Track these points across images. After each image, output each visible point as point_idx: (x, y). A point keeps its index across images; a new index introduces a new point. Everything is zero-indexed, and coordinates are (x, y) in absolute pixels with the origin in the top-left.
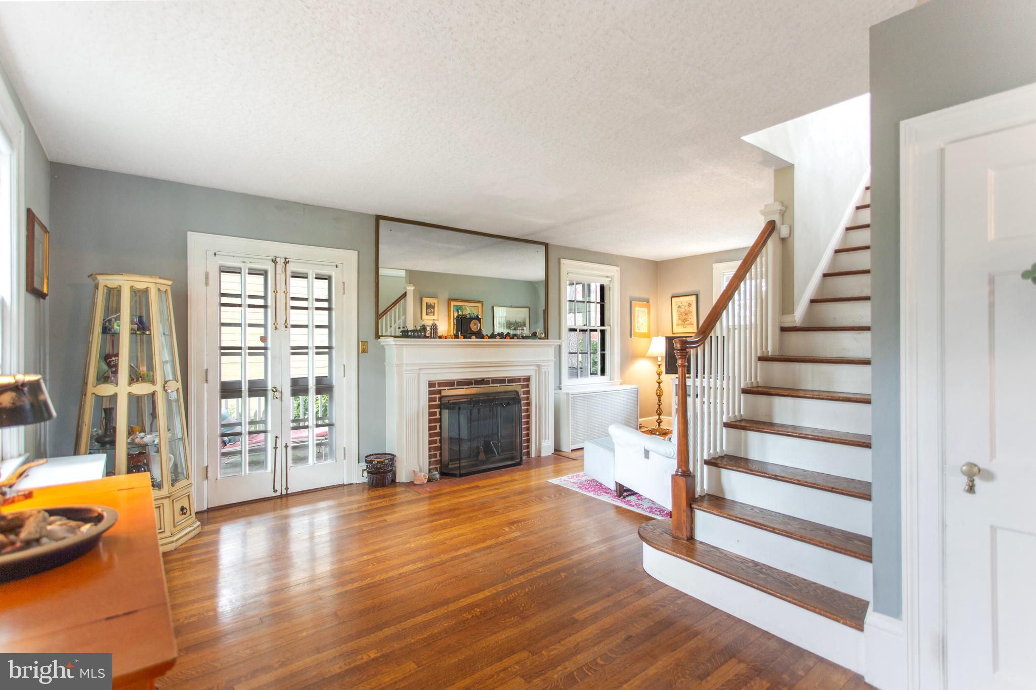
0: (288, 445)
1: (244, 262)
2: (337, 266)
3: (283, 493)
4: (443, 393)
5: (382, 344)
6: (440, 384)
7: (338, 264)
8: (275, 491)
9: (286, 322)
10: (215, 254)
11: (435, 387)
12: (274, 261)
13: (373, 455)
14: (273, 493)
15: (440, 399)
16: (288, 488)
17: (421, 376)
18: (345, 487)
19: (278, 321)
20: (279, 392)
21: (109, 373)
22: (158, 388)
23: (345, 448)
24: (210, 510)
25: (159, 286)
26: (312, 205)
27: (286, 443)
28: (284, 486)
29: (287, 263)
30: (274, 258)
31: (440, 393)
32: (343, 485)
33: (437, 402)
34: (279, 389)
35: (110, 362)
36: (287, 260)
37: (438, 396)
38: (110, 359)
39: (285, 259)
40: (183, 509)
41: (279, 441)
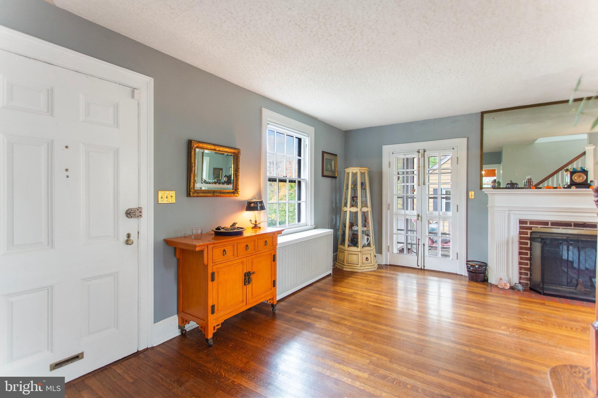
0: (425, 244)
1: (405, 155)
2: (453, 149)
3: (422, 268)
4: (534, 229)
5: (485, 193)
6: (532, 223)
7: (454, 147)
8: (418, 266)
9: (424, 182)
10: (393, 153)
11: (527, 224)
12: (419, 152)
13: (475, 261)
14: (417, 266)
15: (531, 233)
16: (425, 266)
17: (512, 216)
18: (458, 276)
19: (420, 181)
20: (420, 217)
21: (354, 204)
22: (358, 210)
23: (457, 253)
24: (390, 265)
25: (361, 171)
26: (439, 118)
27: (424, 243)
28: (423, 265)
29: (425, 152)
30: (418, 150)
31: (531, 229)
32: (456, 274)
33: (529, 236)
34: (420, 215)
35: (353, 199)
36: (425, 150)
37: (529, 231)
38: (354, 198)
39: (424, 150)
40: (367, 258)
41: (420, 241)
